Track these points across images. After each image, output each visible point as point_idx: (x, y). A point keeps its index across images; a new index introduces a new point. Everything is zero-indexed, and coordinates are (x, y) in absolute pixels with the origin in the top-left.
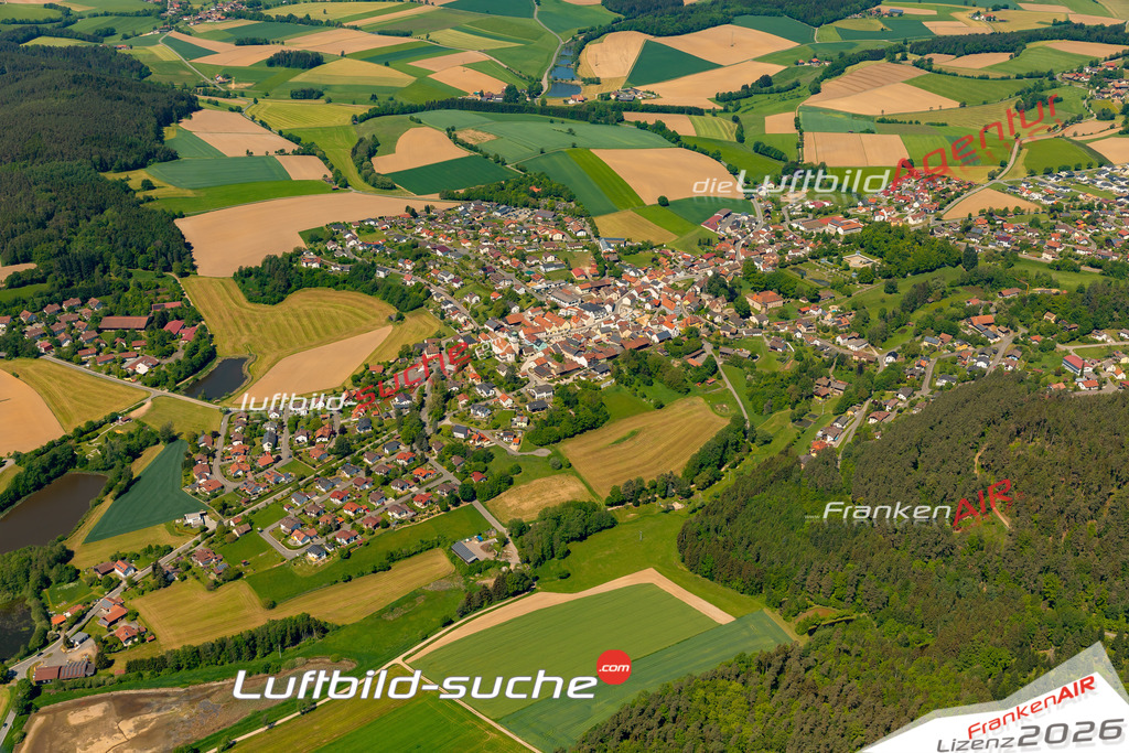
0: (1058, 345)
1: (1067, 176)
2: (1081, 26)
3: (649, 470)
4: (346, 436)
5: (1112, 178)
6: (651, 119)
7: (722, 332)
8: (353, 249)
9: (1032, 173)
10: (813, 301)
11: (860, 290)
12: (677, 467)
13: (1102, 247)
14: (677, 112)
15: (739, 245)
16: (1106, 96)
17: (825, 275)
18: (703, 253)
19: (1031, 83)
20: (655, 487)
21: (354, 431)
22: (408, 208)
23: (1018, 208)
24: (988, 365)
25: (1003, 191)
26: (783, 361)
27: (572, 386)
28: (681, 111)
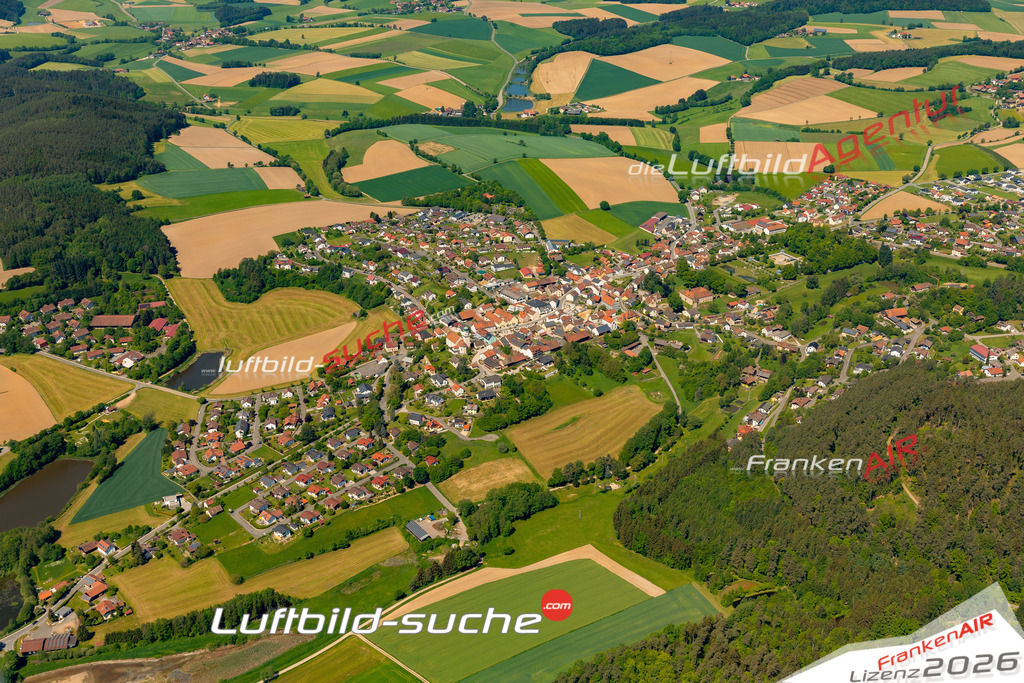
0: (966, 335)
1: (975, 180)
2: (989, 42)
3: (589, 453)
4: (311, 423)
5: (1016, 181)
6: (595, 130)
7: (656, 326)
8: (322, 252)
9: (943, 177)
10: (740, 296)
11: (784, 285)
12: (614, 451)
13: (1006, 245)
14: (620, 124)
15: (674, 245)
16: (1012, 106)
17: (752, 272)
18: (641, 253)
20: (593, 469)
21: (318, 419)
22: (372, 214)
23: (929, 209)
24: (901, 354)
25: (916, 193)
26: (713, 351)
27: (518, 375)
28: (623, 123)
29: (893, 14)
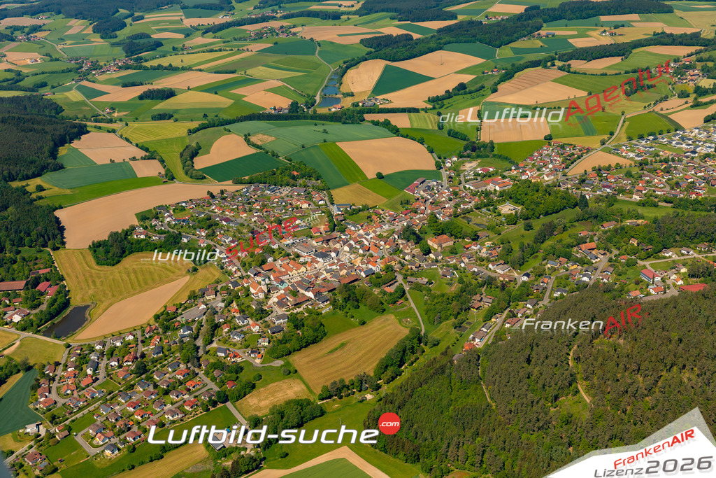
0: (639, 261)
1: (653, 139)
2: (671, 35)
3: (352, 371)
4: (144, 360)
5: (683, 139)
6: (381, 118)
7: (409, 267)
8: (169, 223)
9: (630, 138)
10: (474, 240)
11: (507, 230)
12: (370, 369)
13: (672, 188)
14: (402, 112)
15: (428, 203)
16: (684, 81)
17: (484, 221)
18: (403, 210)
19: (635, 75)
20: (353, 384)
21: (150, 356)
22: (208, 192)
23: (618, 164)
24: (590, 279)
25: (609, 152)
26: (450, 284)
27: (302, 313)
28: (403, 110)
29: (603, 18)
